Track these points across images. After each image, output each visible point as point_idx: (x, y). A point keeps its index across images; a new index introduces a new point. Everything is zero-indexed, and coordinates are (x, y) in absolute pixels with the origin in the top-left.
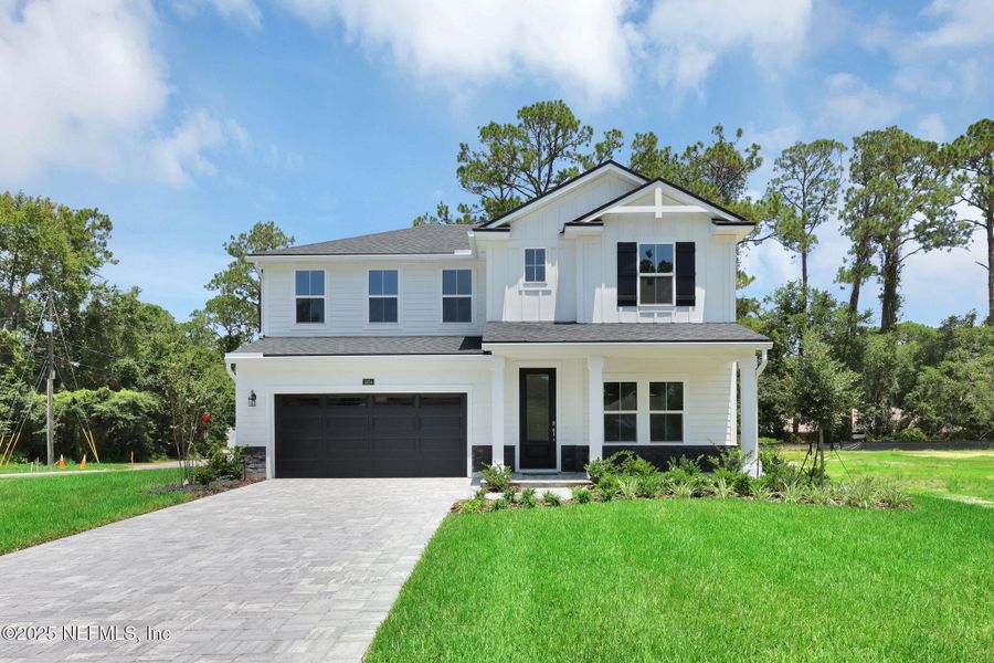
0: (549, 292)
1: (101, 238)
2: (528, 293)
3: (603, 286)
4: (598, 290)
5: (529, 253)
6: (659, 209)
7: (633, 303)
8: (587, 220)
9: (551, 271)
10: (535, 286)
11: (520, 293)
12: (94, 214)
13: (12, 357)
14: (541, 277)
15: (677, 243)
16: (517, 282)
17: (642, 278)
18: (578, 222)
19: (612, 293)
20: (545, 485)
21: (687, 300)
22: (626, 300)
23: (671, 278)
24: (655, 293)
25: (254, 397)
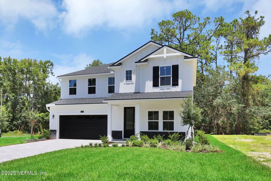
0: (133, 83)
1: (51, 68)
2: (127, 84)
3: (148, 81)
4: (147, 82)
5: (127, 72)
6: (165, 55)
7: (158, 86)
8: (142, 61)
9: (134, 77)
10: (129, 82)
11: (124, 84)
12: (49, 62)
13: (25, 104)
14: (131, 79)
15: (172, 65)
16: (123, 81)
17: (161, 77)
18: (139, 62)
19: (151, 83)
20: (121, 143)
21: (175, 84)
22: (155, 85)
23: (170, 77)
24: (165, 82)
25: (54, 116)
